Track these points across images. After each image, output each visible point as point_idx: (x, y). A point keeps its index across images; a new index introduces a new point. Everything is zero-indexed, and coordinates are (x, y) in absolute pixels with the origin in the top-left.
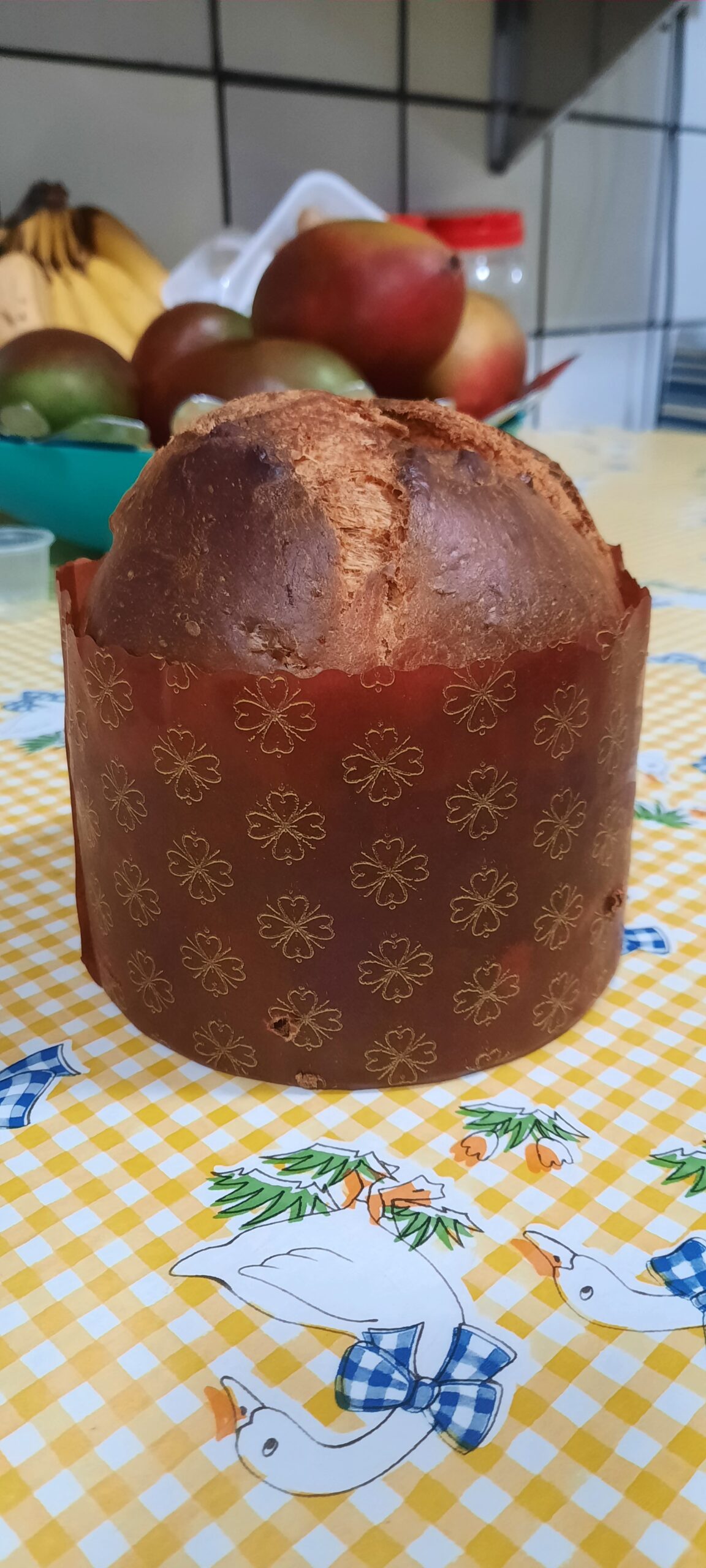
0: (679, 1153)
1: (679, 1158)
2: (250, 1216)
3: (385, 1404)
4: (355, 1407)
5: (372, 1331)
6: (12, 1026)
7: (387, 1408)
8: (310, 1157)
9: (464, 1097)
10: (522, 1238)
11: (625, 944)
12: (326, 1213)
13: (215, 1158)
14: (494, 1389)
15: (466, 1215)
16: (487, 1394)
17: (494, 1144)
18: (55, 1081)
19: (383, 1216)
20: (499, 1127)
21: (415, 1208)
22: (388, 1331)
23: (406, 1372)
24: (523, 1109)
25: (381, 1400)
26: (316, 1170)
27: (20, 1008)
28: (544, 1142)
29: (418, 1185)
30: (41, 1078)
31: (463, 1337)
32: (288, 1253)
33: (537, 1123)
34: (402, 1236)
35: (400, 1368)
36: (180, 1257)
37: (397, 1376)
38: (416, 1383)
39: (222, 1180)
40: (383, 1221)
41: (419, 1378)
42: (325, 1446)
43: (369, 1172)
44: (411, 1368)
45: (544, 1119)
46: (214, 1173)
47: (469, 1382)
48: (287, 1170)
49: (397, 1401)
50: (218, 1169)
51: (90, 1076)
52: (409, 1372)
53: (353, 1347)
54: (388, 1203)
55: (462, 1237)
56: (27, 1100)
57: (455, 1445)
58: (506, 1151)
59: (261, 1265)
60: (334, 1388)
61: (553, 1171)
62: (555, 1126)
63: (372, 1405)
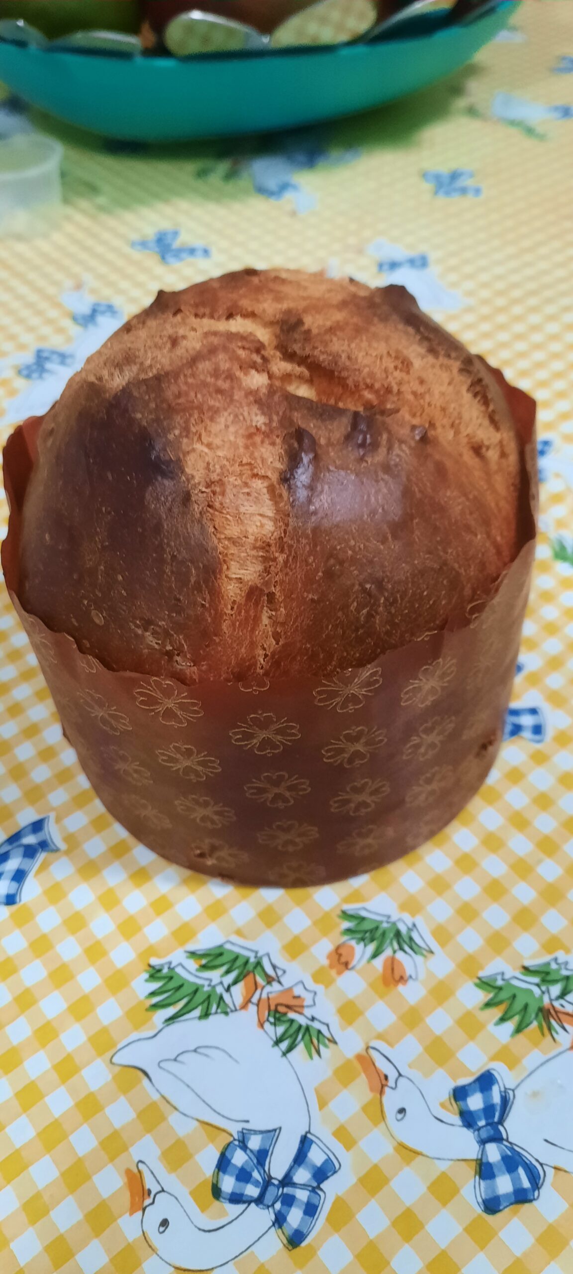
0: (499, 977)
1: (500, 983)
2: (171, 1011)
3: (244, 1199)
4: (224, 1199)
5: (244, 1131)
6: (11, 793)
7: (244, 1202)
8: (221, 954)
9: (347, 900)
10: (364, 1053)
11: (508, 728)
12: (226, 1013)
13: (151, 950)
14: (320, 1196)
15: (328, 1025)
16: (315, 1201)
17: (361, 952)
18: (42, 856)
19: (268, 1020)
20: (368, 935)
21: (292, 1015)
22: (256, 1132)
23: (262, 1172)
24: (389, 917)
25: (242, 1195)
26: (224, 969)
27: (18, 772)
28: (400, 955)
29: (298, 991)
30: (30, 852)
31: (306, 1145)
32: (195, 1051)
33: (398, 934)
34: (278, 1042)
35: (259, 1167)
36: (119, 1046)
37: (256, 1175)
38: (267, 1182)
39: (155, 973)
40: (267, 1026)
41: (270, 1178)
42: (200, 1229)
43: (262, 974)
44: (266, 1169)
45: (403, 929)
46: (150, 966)
47: (304, 1186)
48: (204, 967)
49: (251, 1197)
50: (155, 961)
51: (67, 853)
52: (265, 1171)
53: (229, 1145)
54: (273, 1008)
55: (322, 1048)
56: (19, 876)
57: (285, 1241)
58: (369, 961)
59: (175, 1060)
60: (211, 1179)
61: (401, 988)
62: (411, 939)
63: (236, 1198)
